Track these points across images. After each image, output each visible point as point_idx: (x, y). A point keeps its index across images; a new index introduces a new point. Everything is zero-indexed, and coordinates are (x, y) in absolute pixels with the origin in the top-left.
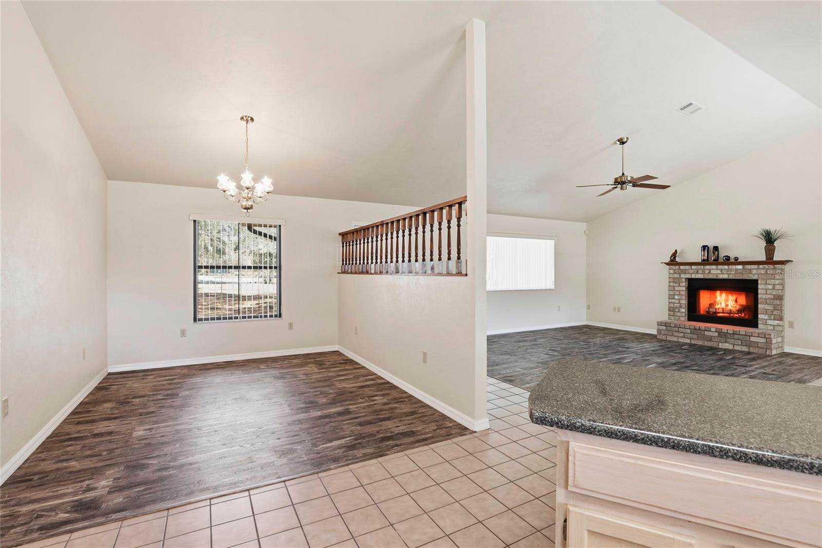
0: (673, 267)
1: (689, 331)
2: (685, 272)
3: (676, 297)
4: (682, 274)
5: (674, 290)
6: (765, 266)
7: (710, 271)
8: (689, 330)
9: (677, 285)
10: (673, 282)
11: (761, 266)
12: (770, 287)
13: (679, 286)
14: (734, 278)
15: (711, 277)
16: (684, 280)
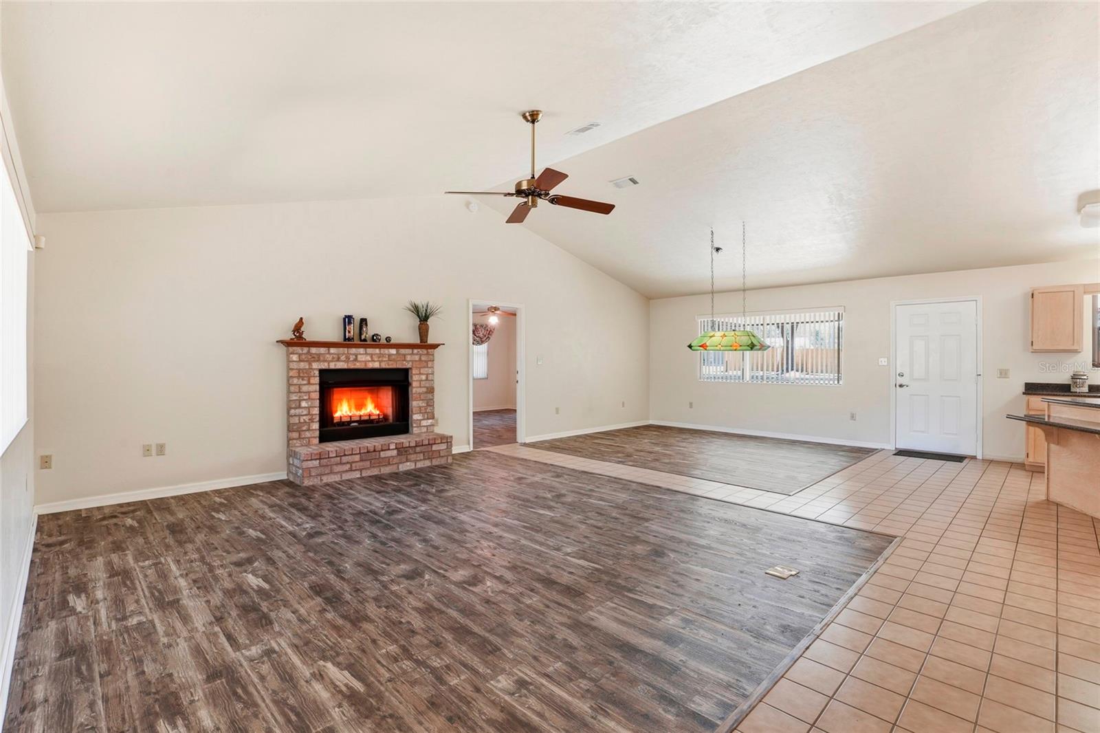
0: (298, 350)
1: (357, 458)
2: (318, 358)
3: (304, 404)
4: (314, 361)
5: (300, 392)
6: (419, 350)
7: (356, 356)
8: (358, 456)
9: (305, 382)
10: (299, 377)
11: (415, 351)
12: (424, 377)
13: (309, 383)
14: (387, 367)
15: (358, 366)
16: (317, 373)
